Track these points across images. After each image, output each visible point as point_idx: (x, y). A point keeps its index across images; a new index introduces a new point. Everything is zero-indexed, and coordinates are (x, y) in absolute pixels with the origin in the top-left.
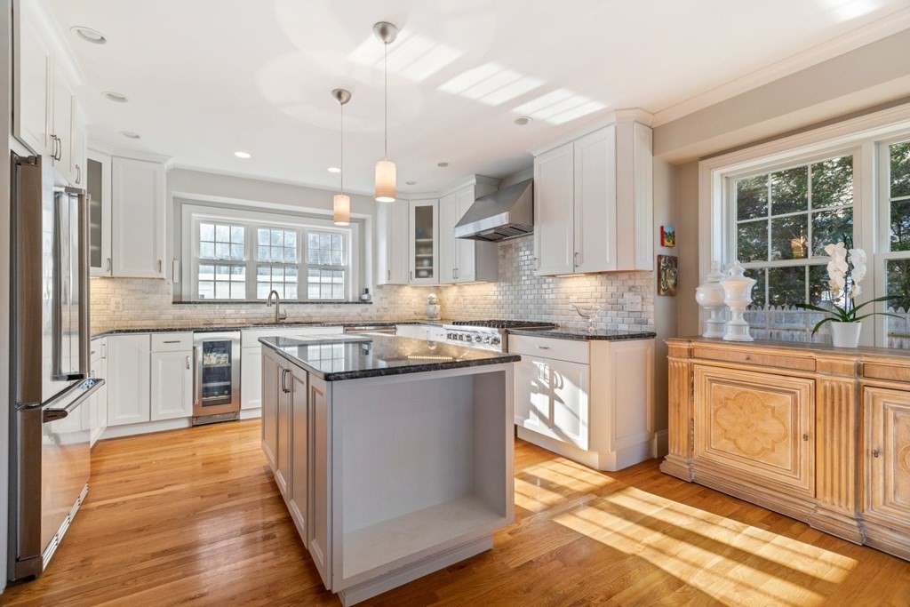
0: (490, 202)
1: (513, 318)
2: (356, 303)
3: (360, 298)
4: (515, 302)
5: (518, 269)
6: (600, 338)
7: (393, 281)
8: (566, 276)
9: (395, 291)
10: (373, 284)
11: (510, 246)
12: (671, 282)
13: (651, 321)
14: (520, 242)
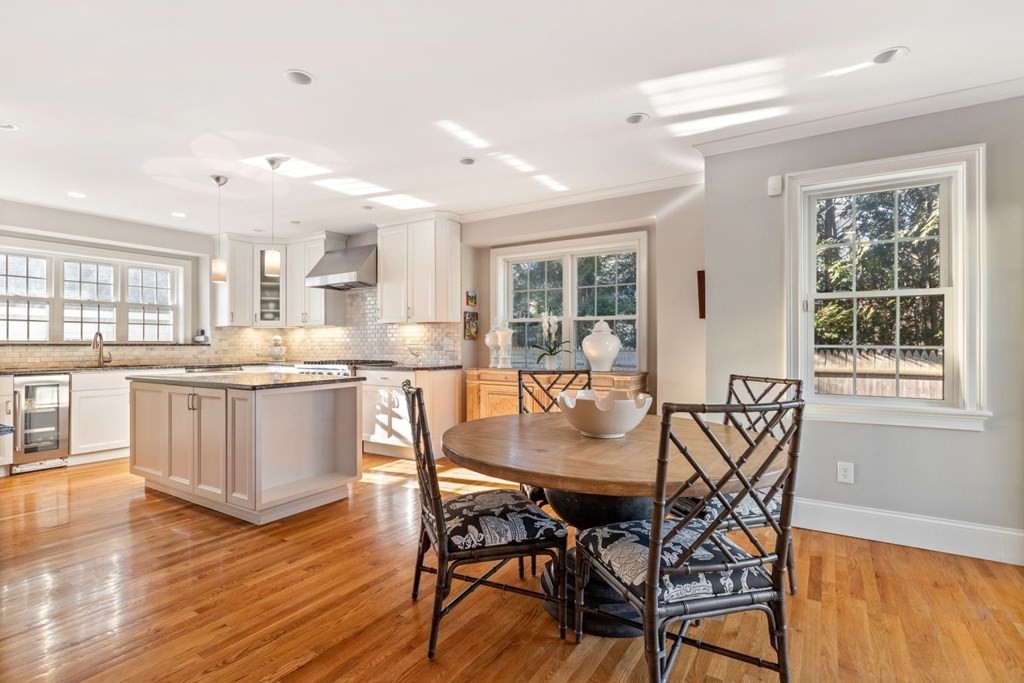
0: (338, 255)
1: (360, 357)
2: (188, 345)
3: (193, 340)
4: (361, 344)
5: (364, 315)
6: (422, 369)
7: (236, 323)
8: (401, 324)
9: (236, 333)
10: (211, 325)
11: (357, 295)
12: (473, 330)
13: (460, 358)
14: (365, 291)
